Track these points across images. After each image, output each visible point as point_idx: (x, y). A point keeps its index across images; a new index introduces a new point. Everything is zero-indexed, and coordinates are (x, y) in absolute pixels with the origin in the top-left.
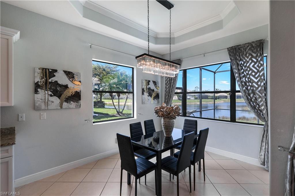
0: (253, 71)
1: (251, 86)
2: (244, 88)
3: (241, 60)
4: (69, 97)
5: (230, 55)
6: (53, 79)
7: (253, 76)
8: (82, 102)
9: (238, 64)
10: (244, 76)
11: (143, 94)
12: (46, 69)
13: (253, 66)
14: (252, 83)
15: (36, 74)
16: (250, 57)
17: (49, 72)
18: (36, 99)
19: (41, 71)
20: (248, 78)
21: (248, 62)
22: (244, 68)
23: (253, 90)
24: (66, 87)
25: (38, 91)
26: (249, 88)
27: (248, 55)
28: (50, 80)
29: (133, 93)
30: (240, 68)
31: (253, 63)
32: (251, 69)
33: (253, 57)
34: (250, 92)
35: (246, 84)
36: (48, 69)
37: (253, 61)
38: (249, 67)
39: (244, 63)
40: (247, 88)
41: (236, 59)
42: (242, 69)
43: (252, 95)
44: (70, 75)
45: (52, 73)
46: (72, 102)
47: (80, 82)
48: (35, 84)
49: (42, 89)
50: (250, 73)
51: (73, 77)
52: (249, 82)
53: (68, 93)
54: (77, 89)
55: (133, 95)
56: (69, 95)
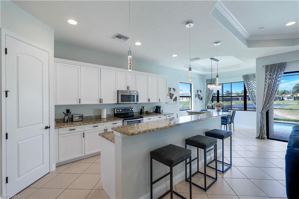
0: (255, 87)
1: (254, 94)
2: (251, 95)
3: (249, 81)
5: (244, 79)
6: (170, 92)
7: (254, 89)
9: (247, 83)
10: (250, 89)
11: (196, 97)
13: (255, 85)
14: (254, 92)
16: (253, 80)
17: (170, 89)
19: (168, 89)
20: (253, 90)
21: (252, 83)
22: (250, 85)
23: (254, 95)
24: (173, 95)
26: (253, 94)
27: (252, 80)
29: (191, 97)
30: (248, 85)
31: (254, 84)
32: (253, 86)
33: (254, 80)
34: (253, 96)
35: (251, 93)
37: (254, 82)
38: (252, 85)
39: (251, 83)
40: (252, 95)
41: (246, 81)
42: (249, 86)
43: (254, 98)
46: (175, 101)
49: (168, 96)
50: (253, 88)
51: (175, 91)
52: (253, 92)
53: (174, 97)
54: (176, 96)
55: (191, 98)
56: (174, 98)
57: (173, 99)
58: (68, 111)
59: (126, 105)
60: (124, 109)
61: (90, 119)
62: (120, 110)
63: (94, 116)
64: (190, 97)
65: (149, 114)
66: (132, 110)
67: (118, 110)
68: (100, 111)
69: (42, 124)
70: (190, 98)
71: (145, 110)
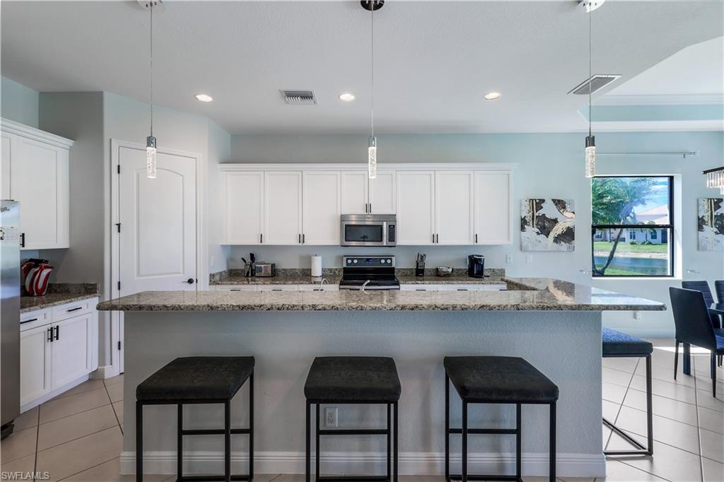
4: (559, 235)
6: (541, 212)
8: (576, 242)
11: (700, 228)
12: (533, 200)
15: (523, 207)
17: (537, 203)
18: (523, 238)
19: (528, 202)
24: (555, 221)
25: (525, 228)
28: (537, 214)
29: (671, 226)
36: (536, 200)
44: (560, 204)
45: (539, 204)
46: (562, 243)
47: (574, 213)
48: (522, 219)
49: (529, 225)
51: (564, 208)
53: (558, 229)
54: (569, 224)
55: (672, 232)
56: (559, 232)
57: (552, 235)
58: (252, 256)
59: (367, 250)
60: (368, 260)
61: (291, 275)
62: (355, 261)
63: (299, 270)
64: (666, 227)
65: (440, 276)
66: (389, 261)
67: (350, 261)
68: (309, 259)
69: (182, 275)
70: (669, 230)
71: (429, 264)
